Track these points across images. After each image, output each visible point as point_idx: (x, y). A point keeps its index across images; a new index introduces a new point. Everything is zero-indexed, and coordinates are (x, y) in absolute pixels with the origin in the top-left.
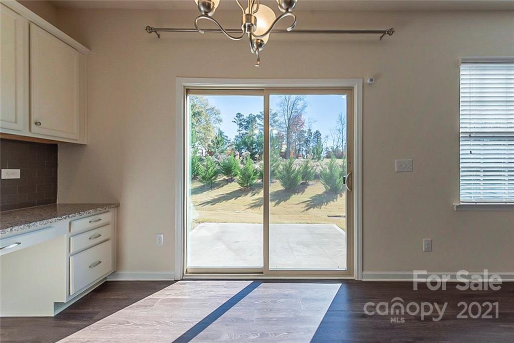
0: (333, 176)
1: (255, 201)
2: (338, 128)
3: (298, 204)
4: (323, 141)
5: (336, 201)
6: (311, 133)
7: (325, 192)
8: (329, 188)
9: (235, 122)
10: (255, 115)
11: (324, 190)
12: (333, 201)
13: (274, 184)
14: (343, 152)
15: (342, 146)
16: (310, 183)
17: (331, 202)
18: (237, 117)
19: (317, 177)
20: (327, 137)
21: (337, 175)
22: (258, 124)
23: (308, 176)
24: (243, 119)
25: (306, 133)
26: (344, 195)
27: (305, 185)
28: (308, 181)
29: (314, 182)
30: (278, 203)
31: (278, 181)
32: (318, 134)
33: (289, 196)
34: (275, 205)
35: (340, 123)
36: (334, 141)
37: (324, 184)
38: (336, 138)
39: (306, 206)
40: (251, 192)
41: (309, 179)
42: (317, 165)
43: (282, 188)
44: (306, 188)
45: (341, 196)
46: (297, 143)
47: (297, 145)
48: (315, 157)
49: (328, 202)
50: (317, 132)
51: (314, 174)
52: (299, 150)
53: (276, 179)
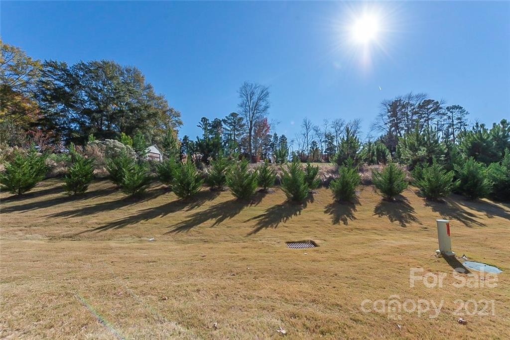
0: (296, 182)
1: (190, 218)
2: (303, 133)
3: (248, 220)
4: (288, 145)
5: (300, 214)
6: (277, 137)
7: (287, 202)
8: (292, 197)
9: (200, 126)
10: (221, 120)
11: (286, 199)
12: (296, 214)
13: (225, 192)
14: (308, 156)
15: (308, 150)
16: (270, 189)
17: (293, 216)
18: (202, 121)
19: (277, 182)
20: (293, 141)
21: (301, 179)
22: (224, 128)
23: (267, 182)
24: (208, 123)
25: (273, 138)
27: (263, 193)
28: (267, 188)
29: (274, 189)
30: (220, 220)
31: (229, 189)
32: (283, 139)
33: (241, 209)
34: (217, 222)
35: (305, 127)
36: (299, 145)
37: (285, 192)
38: (301, 142)
39: (259, 224)
40: (190, 204)
41: (268, 185)
42: (279, 169)
43: (232, 198)
44: (264, 196)
46: (263, 148)
47: (264, 149)
48: (278, 160)
49: (288, 216)
50: (283, 136)
51: (274, 180)
52: (265, 154)
53: (227, 186)
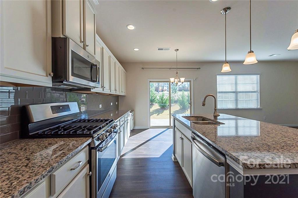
7: (180, 109)
8: (182, 107)
11: (180, 108)
16: (172, 105)
19: (176, 102)
21: (185, 101)
26: (189, 110)
29: (174, 104)
30: (158, 114)
31: (156, 104)
33: (163, 111)
34: (157, 115)
37: (179, 105)
41: (172, 103)
42: (176, 96)
43: (159, 108)
45: (188, 111)
48: (174, 91)
51: (174, 101)
53: (156, 103)
